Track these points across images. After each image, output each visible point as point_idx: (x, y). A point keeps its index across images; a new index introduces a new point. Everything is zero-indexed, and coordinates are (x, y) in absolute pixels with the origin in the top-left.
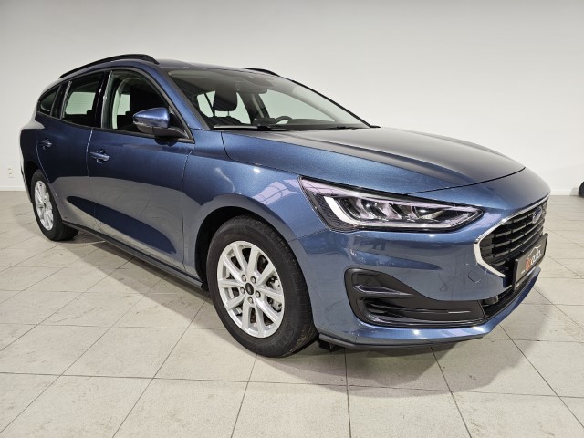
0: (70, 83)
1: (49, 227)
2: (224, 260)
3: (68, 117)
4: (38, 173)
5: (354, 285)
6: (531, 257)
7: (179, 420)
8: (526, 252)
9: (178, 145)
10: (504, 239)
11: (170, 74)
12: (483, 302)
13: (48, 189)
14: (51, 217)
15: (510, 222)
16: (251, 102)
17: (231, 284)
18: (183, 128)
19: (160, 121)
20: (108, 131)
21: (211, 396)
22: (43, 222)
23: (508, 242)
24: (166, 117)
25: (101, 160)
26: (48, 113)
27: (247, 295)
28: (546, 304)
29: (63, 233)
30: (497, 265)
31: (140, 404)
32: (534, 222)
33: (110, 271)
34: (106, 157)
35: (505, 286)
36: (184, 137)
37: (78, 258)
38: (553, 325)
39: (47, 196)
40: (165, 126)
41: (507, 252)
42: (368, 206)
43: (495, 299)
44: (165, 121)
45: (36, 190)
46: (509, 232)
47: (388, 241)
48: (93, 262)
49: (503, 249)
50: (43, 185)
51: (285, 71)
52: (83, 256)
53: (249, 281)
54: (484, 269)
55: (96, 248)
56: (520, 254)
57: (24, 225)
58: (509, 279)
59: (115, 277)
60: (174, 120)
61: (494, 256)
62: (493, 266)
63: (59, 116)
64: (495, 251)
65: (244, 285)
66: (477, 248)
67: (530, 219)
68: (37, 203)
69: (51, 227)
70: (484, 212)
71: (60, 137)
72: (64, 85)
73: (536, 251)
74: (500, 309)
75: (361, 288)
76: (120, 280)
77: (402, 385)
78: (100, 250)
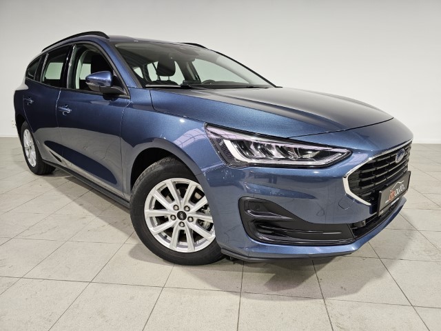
0: (48, 55)
1: (34, 164)
2: (155, 193)
3: (47, 81)
4: (25, 124)
5: (246, 210)
6: (395, 190)
7: (104, 316)
8: (389, 186)
9: (119, 100)
10: (370, 174)
11: (116, 46)
12: (353, 225)
13: (32, 136)
14: (35, 156)
15: (375, 161)
16: (186, 69)
17: (160, 213)
18: (122, 87)
19: (105, 81)
20: (72, 91)
21: (132, 298)
22: (29, 160)
23: (373, 177)
24: (109, 78)
25: (66, 113)
26: (32, 78)
27: (178, 221)
28: (411, 229)
29: (44, 169)
30: (363, 196)
31: (76, 302)
32: (397, 162)
33: (75, 198)
34: (69, 110)
35: (371, 213)
36: (123, 94)
37: (53, 187)
38: (415, 247)
39: (31, 141)
40: (109, 85)
41: (373, 185)
42: (259, 147)
43: (363, 223)
44: (109, 82)
45: (25, 137)
46: (374, 169)
47: (279, 176)
48: (63, 191)
49: (369, 182)
50: (29, 133)
51: (211, 44)
52: (56, 186)
53: (181, 209)
54: (352, 198)
55: (67, 180)
56: (384, 187)
57: (18, 163)
58: (375, 207)
59: (77, 203)
60: (116, 81)
61: (361, 188)
62: (360, 197)
63: (39, 81)
64: (362, 184)
65: (175, 213)
66: (346, 181)
67: (393, 159)
68: (25, 146)
69: (35, 164)
70: (352, 152)
71: (39, 96)
72: (43, 56)
73: (399, 185)
74: (367, 231)
75: (252, 212)
76: (81, 205)
78: (70, 182)
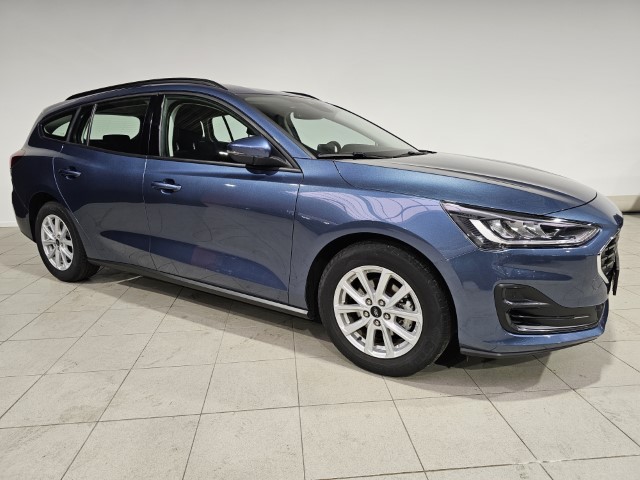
0: (96, 106)
1: (65, 267)
2: (344, 285)
3: (94, 143)
4: (49, 205)
5: (503, 299)
7: (355, 440)
9: (279, 174)
14: (69, 254)
17: (351, 308)
18: (284, 158)
22: (52, 261)
24: (266, 146)
25: (168, 190)
27: (372, 318)
31: (305, 430)
34: (176, 187)
36: (285, 166)
37: (114, 298)
39: (64, 232)
40: (267, 155)
44: (266, 150)
48: (137, 302)
50: (57, 218)
52: (119, 296)
53: (375, 304)
54: (601, 278)
55: (126, 287)
59: (176, 315)
65: (369, 309)
66: (599, 259)
68: (43, 240)
69: (68, 267)
72: (85, 108)
76: (183, 318)
77: (530, 389)
